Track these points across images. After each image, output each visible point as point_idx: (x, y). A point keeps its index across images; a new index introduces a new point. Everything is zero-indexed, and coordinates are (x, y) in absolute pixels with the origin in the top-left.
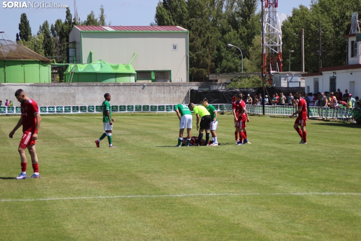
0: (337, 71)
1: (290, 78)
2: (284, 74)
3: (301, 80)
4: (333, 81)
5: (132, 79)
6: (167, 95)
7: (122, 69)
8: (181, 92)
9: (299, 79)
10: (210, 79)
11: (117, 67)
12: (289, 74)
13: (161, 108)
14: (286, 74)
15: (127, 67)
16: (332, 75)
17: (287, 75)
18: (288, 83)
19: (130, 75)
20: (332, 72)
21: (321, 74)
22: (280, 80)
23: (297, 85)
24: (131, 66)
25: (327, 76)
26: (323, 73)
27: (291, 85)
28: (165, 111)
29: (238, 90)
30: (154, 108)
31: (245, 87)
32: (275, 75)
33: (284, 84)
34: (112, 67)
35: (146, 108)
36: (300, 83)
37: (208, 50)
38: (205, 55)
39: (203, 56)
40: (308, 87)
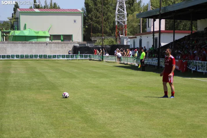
0: (142, 36)
4: (140, 42)
5: (48, 40)
6: (60, 49)
7: (41, 34)
8: (69, 47)
11: (38, 33)
13: (54, 56)
14: (127, 37)
15: (44, 33)
16: (140, 38)
19: (46, 37)
21: (136, 37)
24: (47, 32)
25: (138, 37)
28: (57, 58)
30: (50, 57)
34: (35, 32)
35: (45, 56)
37: (107, 23)
38: (106, 26)
39: (104, 27)
40: (131, 45)
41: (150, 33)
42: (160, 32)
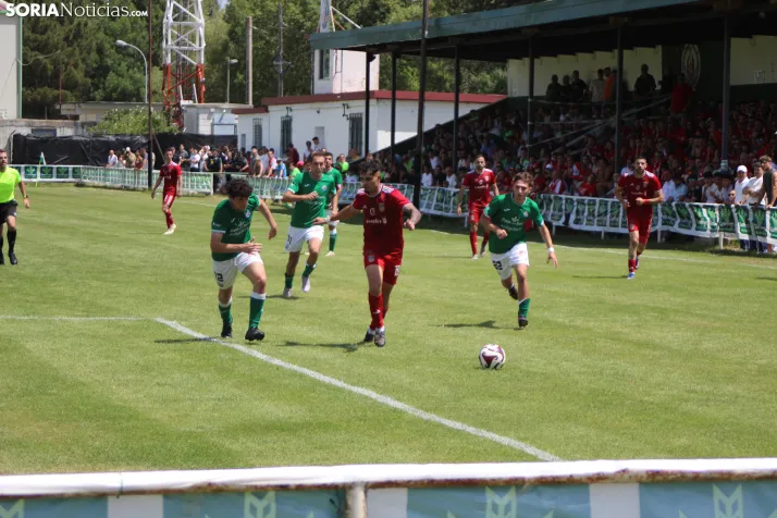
0: (294, 107)
1: (217, 117)
2: (204, 108)
3: (236, 122)
4: (286, 126)
9: (233, 118)
10: (63, 113)
12: (216, 108)
14: (209, 108)
16: (284, 114)
17: (212, 110)
18: (213, 125)
20: (285, 106)
21: (267, 111)
22: (198, 119)
23: (229, 131)
25: (276, 114)
26: (270, 108)
27: (219, 131)
29: (112, 138)
31: (128, 131)
32: (189, 110)
33: (204, 129)
36: (235, 126)
37: (77, 51)
38: (72, 62)
39: (67, 65)
40: (244, 136)
41: (330, 97)
42: (367, 95)
